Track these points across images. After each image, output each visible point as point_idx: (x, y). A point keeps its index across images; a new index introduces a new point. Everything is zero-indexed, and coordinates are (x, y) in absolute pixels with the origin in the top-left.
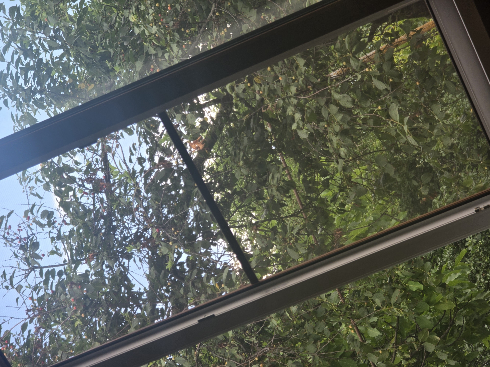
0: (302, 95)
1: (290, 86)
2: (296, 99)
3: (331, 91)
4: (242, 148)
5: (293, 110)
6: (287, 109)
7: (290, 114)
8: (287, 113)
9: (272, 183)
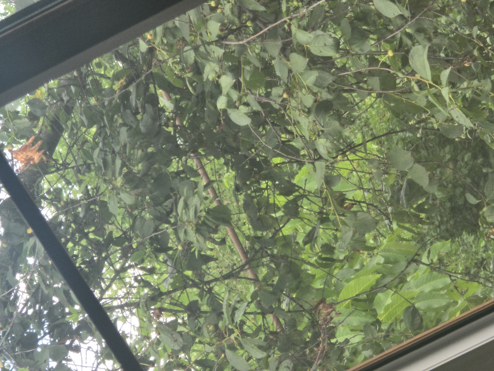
0: (232, 37)
1: (207, 21)
2: (221, 46)
3: (289, 25)
4: (117, 149)
5: (217, 69)
6: (204, 67)
7: (211, 78)
8: (205, 76)
9: (185, 218)
